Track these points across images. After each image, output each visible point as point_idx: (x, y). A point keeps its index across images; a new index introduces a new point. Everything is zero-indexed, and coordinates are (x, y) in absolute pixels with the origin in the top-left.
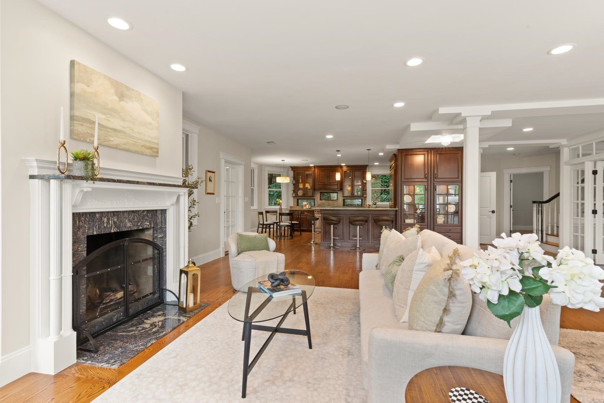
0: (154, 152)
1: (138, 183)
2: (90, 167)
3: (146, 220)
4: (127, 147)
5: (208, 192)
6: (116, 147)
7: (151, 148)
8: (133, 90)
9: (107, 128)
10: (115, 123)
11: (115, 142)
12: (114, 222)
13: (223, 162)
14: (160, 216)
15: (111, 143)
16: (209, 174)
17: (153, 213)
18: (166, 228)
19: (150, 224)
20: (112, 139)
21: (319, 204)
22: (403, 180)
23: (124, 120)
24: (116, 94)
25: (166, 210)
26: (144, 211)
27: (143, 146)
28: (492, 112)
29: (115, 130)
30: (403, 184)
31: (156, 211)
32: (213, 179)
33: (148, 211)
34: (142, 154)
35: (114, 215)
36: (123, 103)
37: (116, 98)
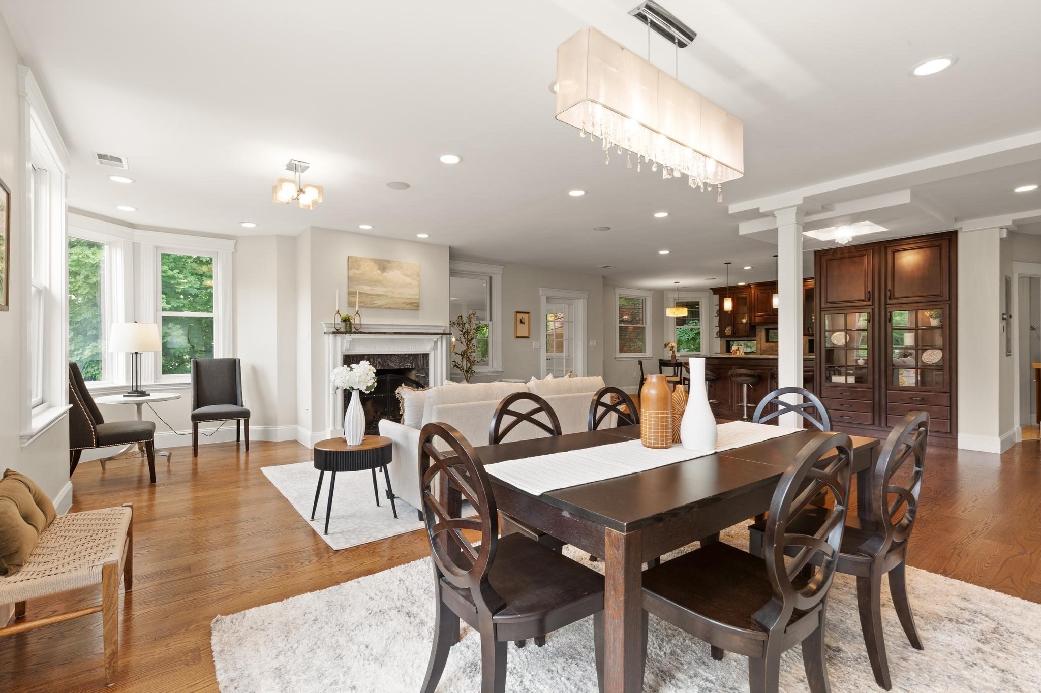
0: (414, 306)
1: (385, 333)
2: (348, 325)
3: (408, 362)
4: (388, 306)
5: (518, 336)
6: (380, 307)
7: (412, 304)
8: (393, 262)
9: (372, 295)
10: (379, 290)
11: (379, 304)
12: (379, 362)
13: (543, 300)
14: (422, 359)
15: (376, 305)
16: (520, 316)
17: (415, 356)
18: (428, 369)
19: (412, 365)
20: (376, 302)
21: (764, 349)
22: (823, 306)
23: (385, 287)
24: (379, 269)
25: (428, 354)
26: (405, 355)
27: (403, 303)
28: (804, 198)
29: (378, 295)
30: (823, 313)
31: (418, 354)
32: (526, 321)
33: (410, 355)
34: (403, 309)
35: (379, 357)
36: (385, 274)
37: (379, 272)
